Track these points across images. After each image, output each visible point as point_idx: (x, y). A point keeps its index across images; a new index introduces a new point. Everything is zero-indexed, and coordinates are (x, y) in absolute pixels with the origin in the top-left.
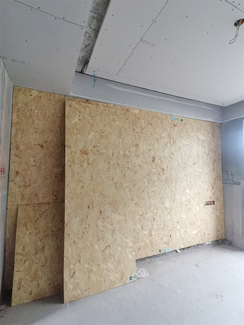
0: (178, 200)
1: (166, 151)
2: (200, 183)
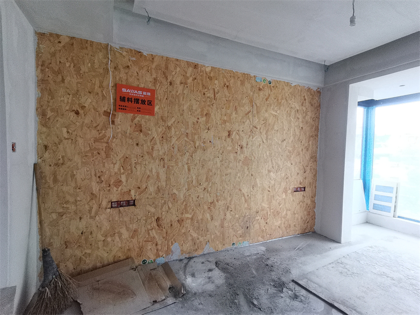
0: (259, 185)
1: (246, 123)
2: (289, 165)
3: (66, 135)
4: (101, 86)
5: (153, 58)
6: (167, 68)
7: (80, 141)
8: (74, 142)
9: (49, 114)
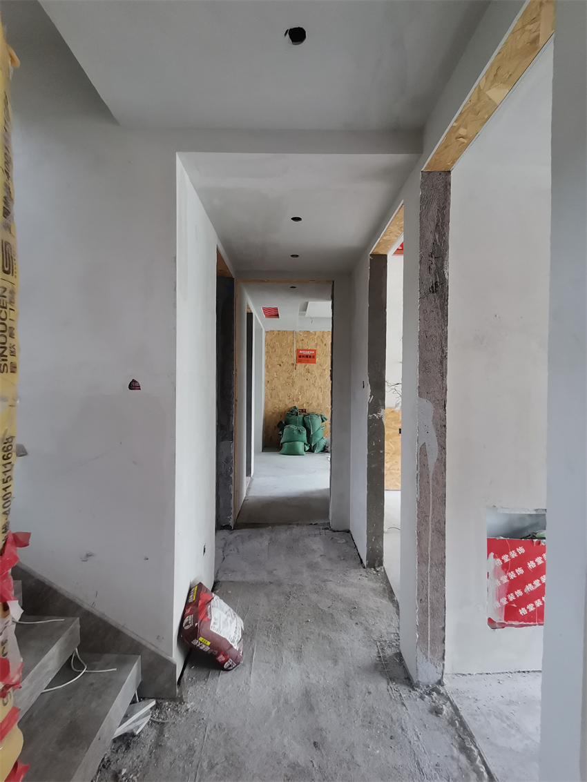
3: (276, 376)
4: (290, 351)
5: (315, 333)
6: (323, 337)
7: (281, 378)
8: (279, 379)
9: (270, 367)
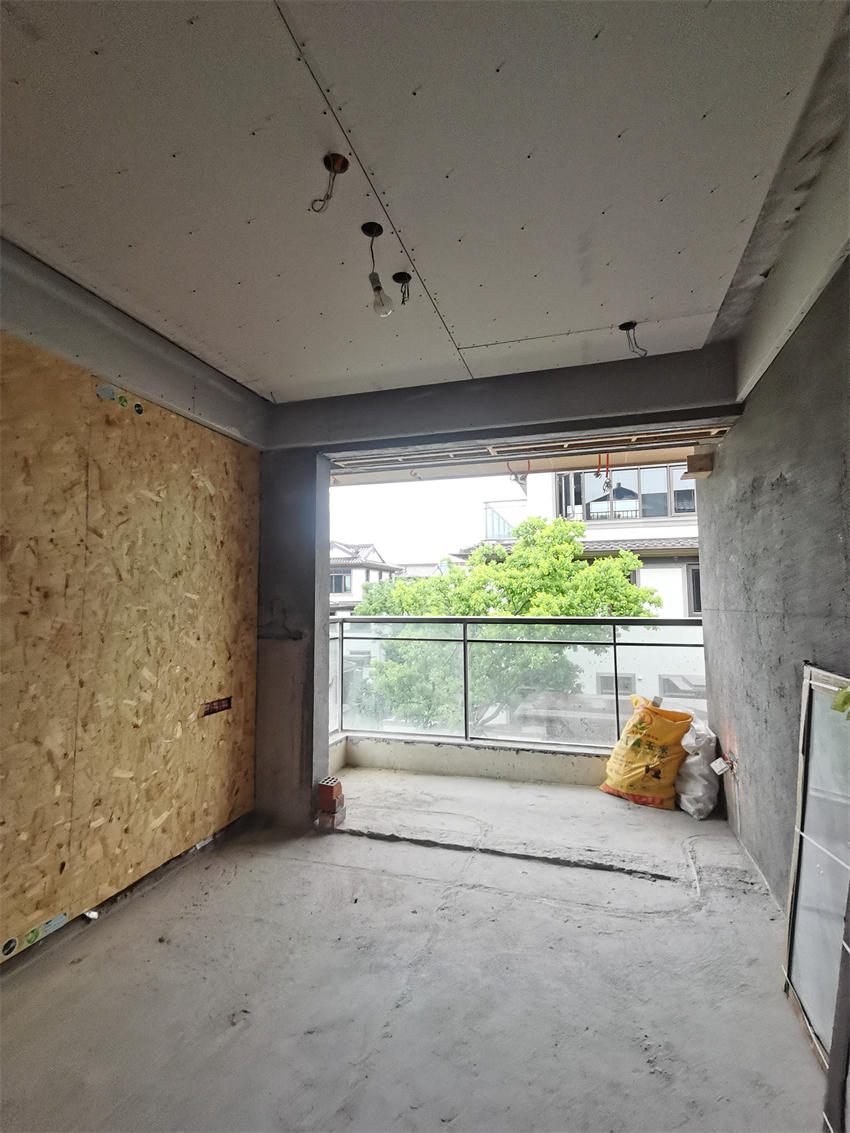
0: (105, 714)
1: (65, 517)
2: (193, 643)
